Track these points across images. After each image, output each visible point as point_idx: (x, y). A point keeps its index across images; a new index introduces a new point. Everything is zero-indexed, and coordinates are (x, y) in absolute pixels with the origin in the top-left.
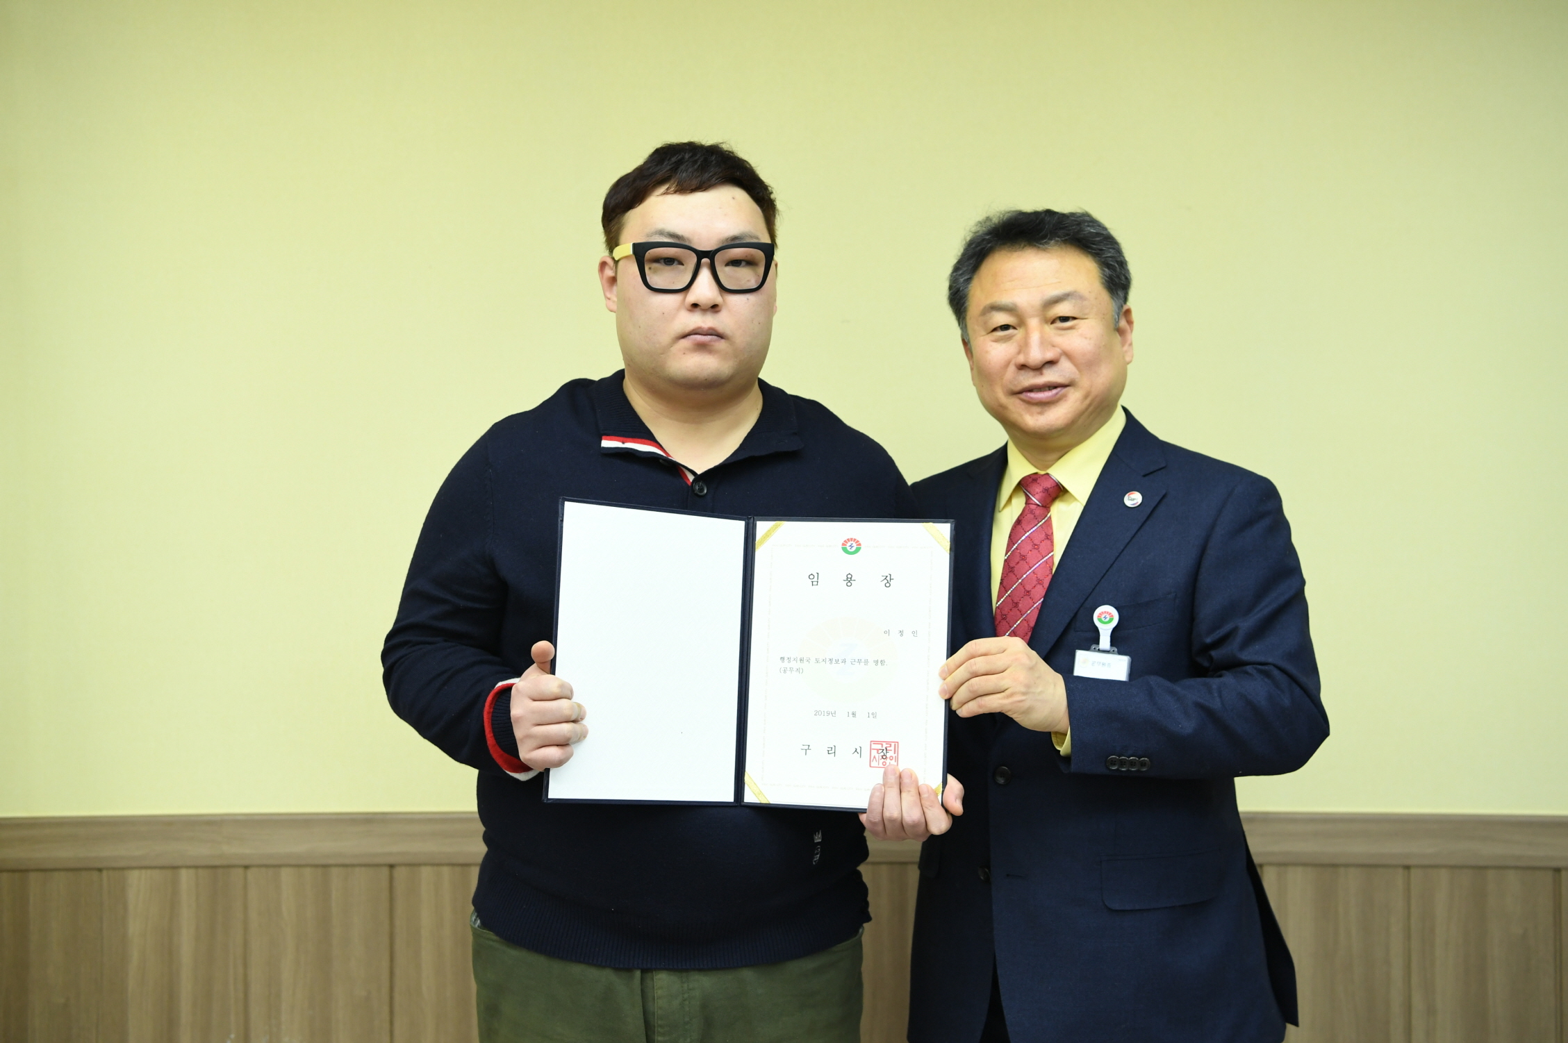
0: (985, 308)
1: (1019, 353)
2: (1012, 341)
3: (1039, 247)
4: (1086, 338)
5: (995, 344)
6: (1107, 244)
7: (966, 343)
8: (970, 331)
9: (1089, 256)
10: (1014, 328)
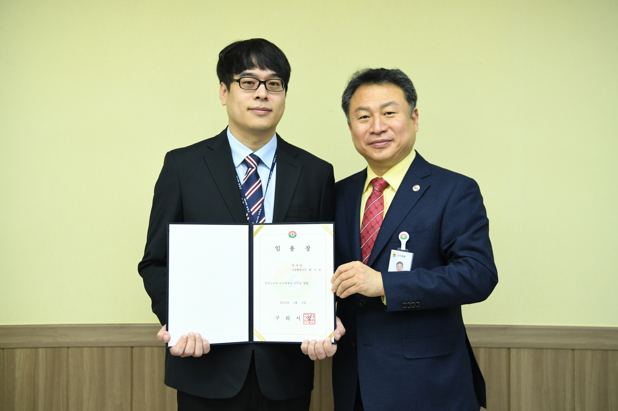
0: (357, 109)
1: (371, 127)
2: (368, 123)
3: (378, 84)
4: (398, 121)
5: (361, 124)
6: (407, 82)
7: (349, 124)
8: (351, 119)
9: (400, 87)
10: (369, 117)
